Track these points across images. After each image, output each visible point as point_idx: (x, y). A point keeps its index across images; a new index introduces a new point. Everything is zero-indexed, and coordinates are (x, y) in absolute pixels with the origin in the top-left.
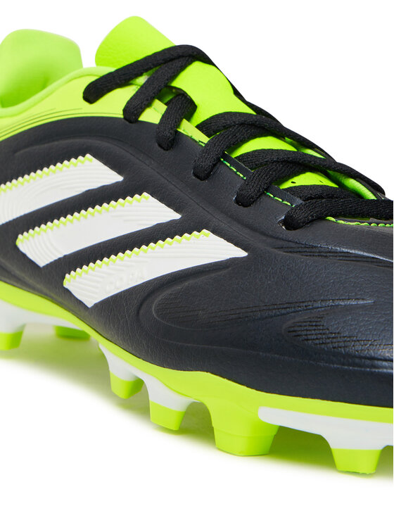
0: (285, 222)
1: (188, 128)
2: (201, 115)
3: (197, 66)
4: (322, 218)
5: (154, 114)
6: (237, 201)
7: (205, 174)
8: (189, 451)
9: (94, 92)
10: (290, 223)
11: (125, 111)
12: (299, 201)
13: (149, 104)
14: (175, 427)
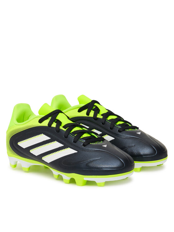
0: (83, 145)
1: (61, 128)
2: (63, 124)
3: (60, 114)
4: (89, 144)
5: (54, 125)
6: (74, 142)
7: (66, 137)
8: (72, 186)
9: (41, 121)
10: (84, 145)
11: (48, 125)
12: (84, 141)
13: (52, 123)
14: (69, 183)
